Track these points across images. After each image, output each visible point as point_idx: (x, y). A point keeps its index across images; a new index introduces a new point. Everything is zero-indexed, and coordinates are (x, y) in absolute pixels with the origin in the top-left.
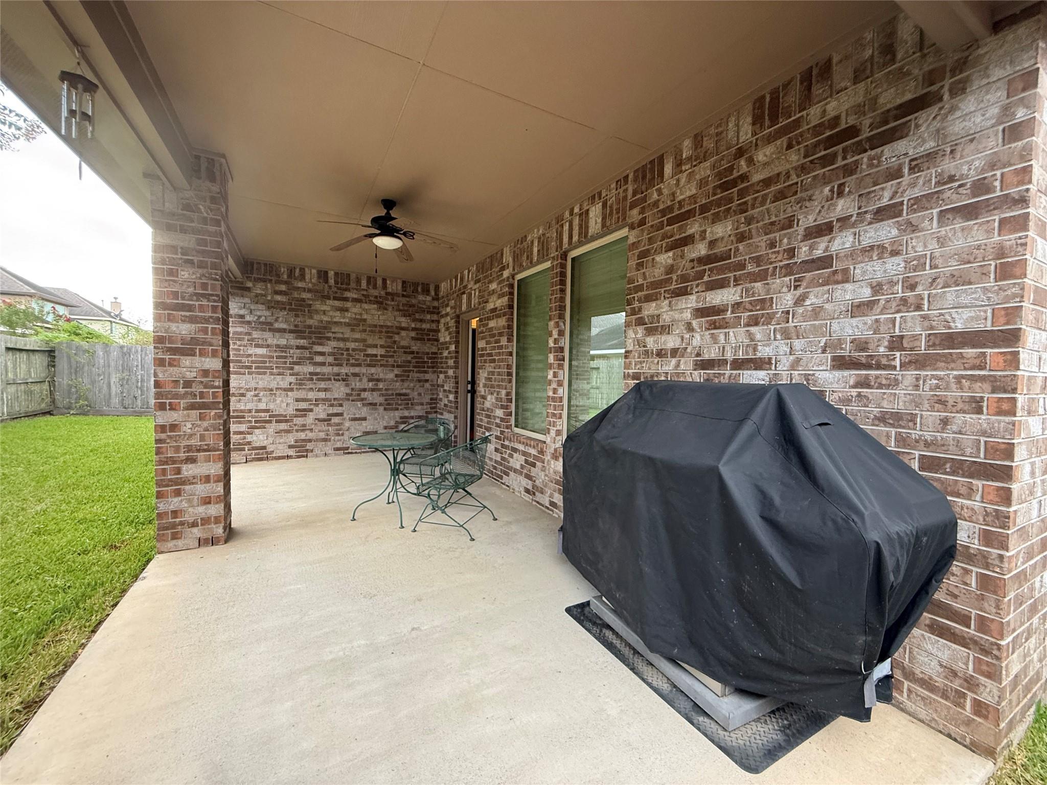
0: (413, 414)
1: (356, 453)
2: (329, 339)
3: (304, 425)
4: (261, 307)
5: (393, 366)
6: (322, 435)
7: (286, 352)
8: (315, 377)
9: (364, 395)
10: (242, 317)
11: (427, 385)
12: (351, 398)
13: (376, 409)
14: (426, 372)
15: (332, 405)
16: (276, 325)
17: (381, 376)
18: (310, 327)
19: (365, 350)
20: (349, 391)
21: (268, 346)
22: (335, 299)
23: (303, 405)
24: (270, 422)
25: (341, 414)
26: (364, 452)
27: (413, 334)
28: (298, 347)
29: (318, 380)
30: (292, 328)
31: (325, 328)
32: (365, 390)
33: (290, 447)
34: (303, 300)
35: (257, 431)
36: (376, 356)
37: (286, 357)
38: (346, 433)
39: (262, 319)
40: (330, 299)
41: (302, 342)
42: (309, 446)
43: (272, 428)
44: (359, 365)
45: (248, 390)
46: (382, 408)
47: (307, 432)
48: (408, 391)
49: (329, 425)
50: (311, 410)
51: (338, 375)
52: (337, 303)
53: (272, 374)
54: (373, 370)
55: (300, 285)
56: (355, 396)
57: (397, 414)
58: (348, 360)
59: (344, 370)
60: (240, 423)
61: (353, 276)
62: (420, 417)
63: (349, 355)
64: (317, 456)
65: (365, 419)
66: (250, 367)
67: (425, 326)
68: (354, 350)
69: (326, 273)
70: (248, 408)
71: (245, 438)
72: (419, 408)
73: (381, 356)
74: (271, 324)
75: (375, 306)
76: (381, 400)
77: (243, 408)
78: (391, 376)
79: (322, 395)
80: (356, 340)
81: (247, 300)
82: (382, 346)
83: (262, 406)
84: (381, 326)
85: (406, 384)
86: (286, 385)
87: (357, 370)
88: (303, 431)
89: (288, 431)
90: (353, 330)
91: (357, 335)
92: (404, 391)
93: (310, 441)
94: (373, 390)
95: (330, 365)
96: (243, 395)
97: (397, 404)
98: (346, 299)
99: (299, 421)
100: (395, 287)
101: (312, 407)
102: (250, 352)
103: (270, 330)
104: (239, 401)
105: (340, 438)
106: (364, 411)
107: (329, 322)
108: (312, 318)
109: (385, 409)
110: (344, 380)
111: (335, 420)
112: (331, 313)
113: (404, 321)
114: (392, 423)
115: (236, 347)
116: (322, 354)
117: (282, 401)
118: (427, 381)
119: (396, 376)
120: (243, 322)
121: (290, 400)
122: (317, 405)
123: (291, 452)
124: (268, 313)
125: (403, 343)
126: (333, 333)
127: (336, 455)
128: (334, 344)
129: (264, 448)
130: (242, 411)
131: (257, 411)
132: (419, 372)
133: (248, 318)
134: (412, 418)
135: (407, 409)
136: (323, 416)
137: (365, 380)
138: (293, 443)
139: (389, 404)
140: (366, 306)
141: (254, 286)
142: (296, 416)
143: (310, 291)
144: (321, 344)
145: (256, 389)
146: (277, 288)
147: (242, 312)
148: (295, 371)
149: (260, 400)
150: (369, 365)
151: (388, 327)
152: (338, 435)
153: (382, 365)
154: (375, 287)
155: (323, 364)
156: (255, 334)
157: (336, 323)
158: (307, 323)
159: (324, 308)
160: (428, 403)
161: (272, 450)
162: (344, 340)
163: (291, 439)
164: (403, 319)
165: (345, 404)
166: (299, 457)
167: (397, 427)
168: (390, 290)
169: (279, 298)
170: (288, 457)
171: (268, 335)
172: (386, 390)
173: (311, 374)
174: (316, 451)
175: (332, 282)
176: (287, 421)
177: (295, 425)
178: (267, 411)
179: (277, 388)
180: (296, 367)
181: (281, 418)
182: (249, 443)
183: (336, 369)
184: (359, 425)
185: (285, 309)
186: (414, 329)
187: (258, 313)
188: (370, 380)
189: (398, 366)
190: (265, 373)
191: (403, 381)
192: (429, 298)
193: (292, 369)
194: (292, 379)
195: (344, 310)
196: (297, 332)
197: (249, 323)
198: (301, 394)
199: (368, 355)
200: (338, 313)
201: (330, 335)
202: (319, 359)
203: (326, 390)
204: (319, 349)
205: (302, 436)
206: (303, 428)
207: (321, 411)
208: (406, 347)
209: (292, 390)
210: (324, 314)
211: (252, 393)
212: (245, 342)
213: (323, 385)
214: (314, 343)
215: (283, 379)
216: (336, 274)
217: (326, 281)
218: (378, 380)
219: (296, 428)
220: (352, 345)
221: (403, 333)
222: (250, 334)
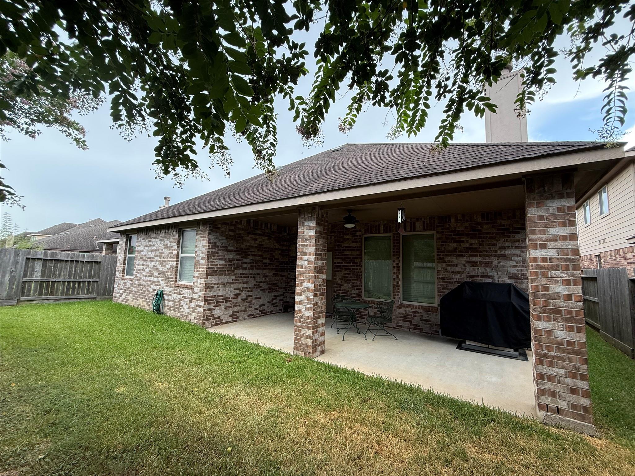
0: (279, 293)
1: (257, 317)
2: (249, 255)
3: (237, 303)
4: (224, 238)
5: (272, 269)
6: (243, 308)
7: (232, 262)
8: (242, 276)
9: (261, 284)
10: (215, 243)
11: (284, 278)
12: (256, 287)
13: (265, 292)
14: (284, 271)
15: (248, 291)
16: (229, 248)
17: (268, 274)
18: (242, 249)
19: (262, 261)
20: (255, 283)
21: (225, 259)
22: (253, 234)
23: (237, 292)
24: (222, 302)
25: (251, 296)
26: (259, 316)
27: (280, 252)
28: (237, 260)
29: (244, 277)
30: (235, 249)
31: (248, 249)
32: (261, 282)
33: (230, 316)
34: (240, 234)
35: (217, 308)
36: (266, 263)
37: (231, 265)
38: (253, 306)
39: (223, 245)
40: (250, 234)
41: (239, 257)
42: (238, 315)
43: (223, 306)
44: (259, 269)
45: (215, 284)
46: (267, 291)
47: (238, 307)
48: (277, 282)
49: (247, 302)
50: (240, 294)
51: (251, 274)
52: (253, 236)
53: (225, 275)
54: (265, 271)
55: (240, 226)
56: (257, 286)
57: (273, 294)
58: (256, 266)
59: (255, 271)
60: (210, 303)
61: (260, 222)
62: (281, 295)
63: (256, 263)
64: (241, 320)
65: (260, 298)
66: (216, 271)
67: (284, 248)
68: (258, 261)
69: (250, 220)
70: (214, 295)
71: (211, 313)
72: (280, 290)
73: (268, 263)
74: (226, 247)
75: (267, 238)
76: (267, 287)
77: (212, 295)
78: (271, 274)
79: (245, 286)
80: (259, 256)
81: (218, 234)
82: (269, 259)
83: (220, 293)
84: (269, 248)
85: (276, 278)
86: (230, 281)
87: (258, 271)
88: (236, 306)
89: (230, 307)
90: (258, 250)
91: (260, 253)
92: (276, 282)
93: (238, 312)
94: (264, 282)
95: (249, 269)
96: (213, 287)
97: (273, 289)
98: (256, 234)
99: (234, 301)
100: (274, 228)
101: (240, 292)
102: (217, 263)
103: (227, 250)
104: (211, 291)
105: (250, 309)
106: (260, 294)
107: (250, 246)
108: (243, 244)
109: (269, 292)
110: (254, 277)
111: (249, 299)
112: (251, 241)
113: (277, 246)
114: (271, 300)
115: (212, 260)
116: (246, 263)
117: (228, 290)
118: (284, 276)
119: (273, 274)
120: (215, 247)
121: (232, 289)
122: (242, 291)
123: (231, 319)
124: (226, 241)
125: (276, 257)
126: (251, 252)
127: (249, 319)
128: (251, 257)
129: (219, 317)
130: (211, 297)
131: (218, 296)
132: (281, 271)
133: (218, 244)
134: (278, 296)
135: (276, 291)
136: (245, 297)
137: (262, 276)
138: (231, 314)
139: (270, 289)
140: (264, 238)
141: (221, 226)
142: (234, 298)
143: (243, 230)
144: (246, 258)
145: (218, 283)
146: (230, 228)
147: (216, 241)
148: (235, 273)
149: (219, 290)
150: (264, 269)
151: (271, 248)
152: (250, 307)
153: (268, 269)
154: (267, 228)
155: (246, 269)
156: (220, 253)
157: (252, 246)
158: (241, 247)
159: (249, 239)
160: (284, 288)
161: (222, 318)
162: (255, 255)
163: (230, 311)
164: (276, 245)
165: (254, 290)
166: (234, 321)
167: (272, 301)
168: (272, 230)
169: (231, 233)
170: (230, 322)
171: (225, 253)
172: (269, 281)
173: (241, 274)
174: (241, 318)
175: (252, 225)
176: (230, 301)
177: (233, 303)
178: (222, 296)
179: (227, 283)
180: (236, 271)
181: (228, 300)
182: (213, 315)
183: (251, 271)
184: (258, 301)
185: (233, 239)
186: (280, 250)
187: (222, 242)
188: (264, 277)
189: (274, 269)
190: (222, 275)
191: (275, 276)
192: (286, 234)
193: (234, 271)
194: (233, 277)
195: (255, 240)
196: (237, 251)
197: (218, 247)
198: (236, 286)
199: (263, 263)
200: (253, 242)
201: (250, 253)
202: (245, 266)
203: (246, 283)
204: (245, 260)
205: (235, 309)
206: (236, 305)
207: (244, 295)
208: (278, 259)
209: (232, 283)
210: (248, 242)
211: (216, 286)
212: (215, 258)
213: (245, 280)
214: (243, 257)
215: (230, 278)
216: (253, 221)
217: (250, 225)
218: (267, 276)
219: (233, 305)
220: (258, 258)
221: (276, 252)
222: (218, 253)
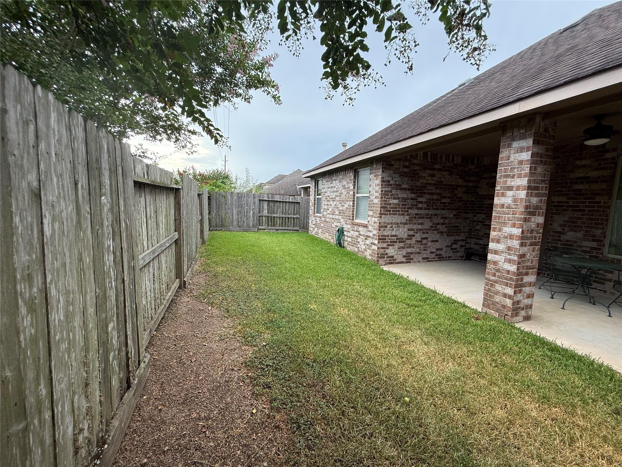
0: (460, 238)
1: (432, 261)
2: (425, 193)
3: (410, 244)
4: (397, 175)
5: (453, 209)
6: (418, 250)
7: (406, 202)
8: (417, 216)
9: (439, 227)
10: (389, 181)
11: (468, 221)
12: (432, 229)
13: (443, 235)
14: (468, 213)
15: (423, 233)
16: (403, 186)
17: (447, 216)
18: (417, 186)
19: (441, 200)
20: (431, 225)
21: (399, 198)
22: (430, 169)
23: (411, 233)
24: (396, 242)
25: (426, 238)
26: (435, 261)
27: (464, 189)
28: (412, 199)
29: (419, 218)
30: (410, 187)
31: (424, 187)
32: (439, 224)
33: (404, 257)
34: (415, 170)
35: (390, 247)
36: (445, 203)
37: (405, 205)
38: (429, 249)
39: (397, 183)
40: (427, 170)
41: (413, 196)
42: (412, 256)
43: (397, 245)
44: (437, 209)
45: (389, 224)
46: (446, 235)
47: (412, 248)
48: (458, 225)
49: (421, 244)
50: (414, 236)
51: (428, 215)
52: (430, 172)
53: (399, 215)
54: (443, 212)
55: (415, 161)
56: (434, 228)
57: (452, 238)
58: (433, 206)
59: (431, 212)
60: (384, 242)
61: (439, 155)
62: (463, 240)
63: (433, 203)
64: (415, 262)
65: (437, 241)
66: (390, 211)
67: (470, 184)
68: (436, 200)
69: (427, 154)
70: (388, 234)
71: (385, 251)
72: (462, 234)
73: (448, 203)
74: (400, 185)
75: (447, 173)
76: (445, 230)
77: (385, 234)
78: (451, 215)
79: (420, 227)
80: (437, 194)
81: (391, 172)
82: (449, 197)
83: (394, 233)
84: (450, 185)
85: (458, 220)
86: (404, 221)
87: (436, 212)
88: (410, 247)
89: (403, 248)
90: (436, 188)
91: (438, 191)
92: (457, 225)
93: (412, 253)
94: (443, 224)
95: (425, 209)
96: (386, 227)
97: (453, 233)
98: (434, 169)
99: (408, 242)
100: (458, 160)
101: (415, 234)
102: (391, 202)
103: (401, 189)
104: (384, 230)
105: (425, 252)
106: (437, 237)
107: (426, 184)
108: (418, 181)
109: (447, 235)
110: (430, 218)
111: (424, 241)
112: (427, 178)
113: (460, 182)
114: (450, 244)
115: (385, 199)
116: (422, 202)
117: (402, 231)
118: (468, 218)
119: (454, 215)
120: (389, 185)
121: (406, 230)
122: (417, 233)
123: (404, 260)
124: (399, 179)
125: (459, 195)
126: (428, 190)
127: (423, 262)
128: (427, 196)
129: (393, 257)
130: (385, 236)
131: (392, 236)
132: (465, 213)
133: (391, 182)
134: (459, 241)
135: (457, 235)
136: (419, 239)
137: (439, 218)
138: (405, 254)
139: (449, 232)
140: (444, 173)
141: (395, 163)
142: (408, 239)
143: (419, 165)
144: (421, 197)
145: (392, 223)
146: (405, 164)
147: (389, 179)
148: (409, 213)
149: (393, 230)
150: (442, 209)
151: (453, 185)
152: (425, 250)
153: (448, 209)
154: (449, 161)
155: (421, 209)
156: (394, 192)
157: (429, 184)
158: (416, 185)
159: (424, 175)
160: (468, 232)
161: (396, 258)
162: (432, 194)
163: (404, 252)
164: (460, 181)
165: (429, 232)
166: (407, 262)
167: (451, 246)
168: (455, 163)
169: (405, 170)
170: (403, 262)
171: (399, 192)
172: (449, 224)
173: (416, 214)
174: (415, 260)
175: (429, 159)
176: (403, 242)
177: (407, 244)
178: (395, 236)
179: (400, 223)
180: (410, 210)
181: (401, 240)
182: (387, 254)
183: (427, 211)
184: (435, 245)
185: (407, 176)
186: (465, 186)
187: (395, 179)
188: (442, 218)
189: (456, 209)
190: (396, 214)
191: (457, 218)
192: (473, 167)
193: (408, 211)
194: (407, 217)
195: (433, 176)
196: (411, 190)
197: (391, 185)
198: (410, 226)
199: (441, 203)
200: (430, 178)
201: (426, 191)
202: (420, 205)
203: (421, 224)
204: (420, 199)
205: (409, 250)
206: (410, 246)
207: (418, 237)
208: (461, 198)
209: (406, 224)
210: (424, 178)
211: (390, 226)
212: (389, 196)
213: (420, 221)
214: (418, 196)
215: (403, 218)
216: (431, 154)
217: (427, 159)
218: (446, 218)
219: (407, 246)
220: (435, 197)
221: (459, 189)
222: (391, 191)
